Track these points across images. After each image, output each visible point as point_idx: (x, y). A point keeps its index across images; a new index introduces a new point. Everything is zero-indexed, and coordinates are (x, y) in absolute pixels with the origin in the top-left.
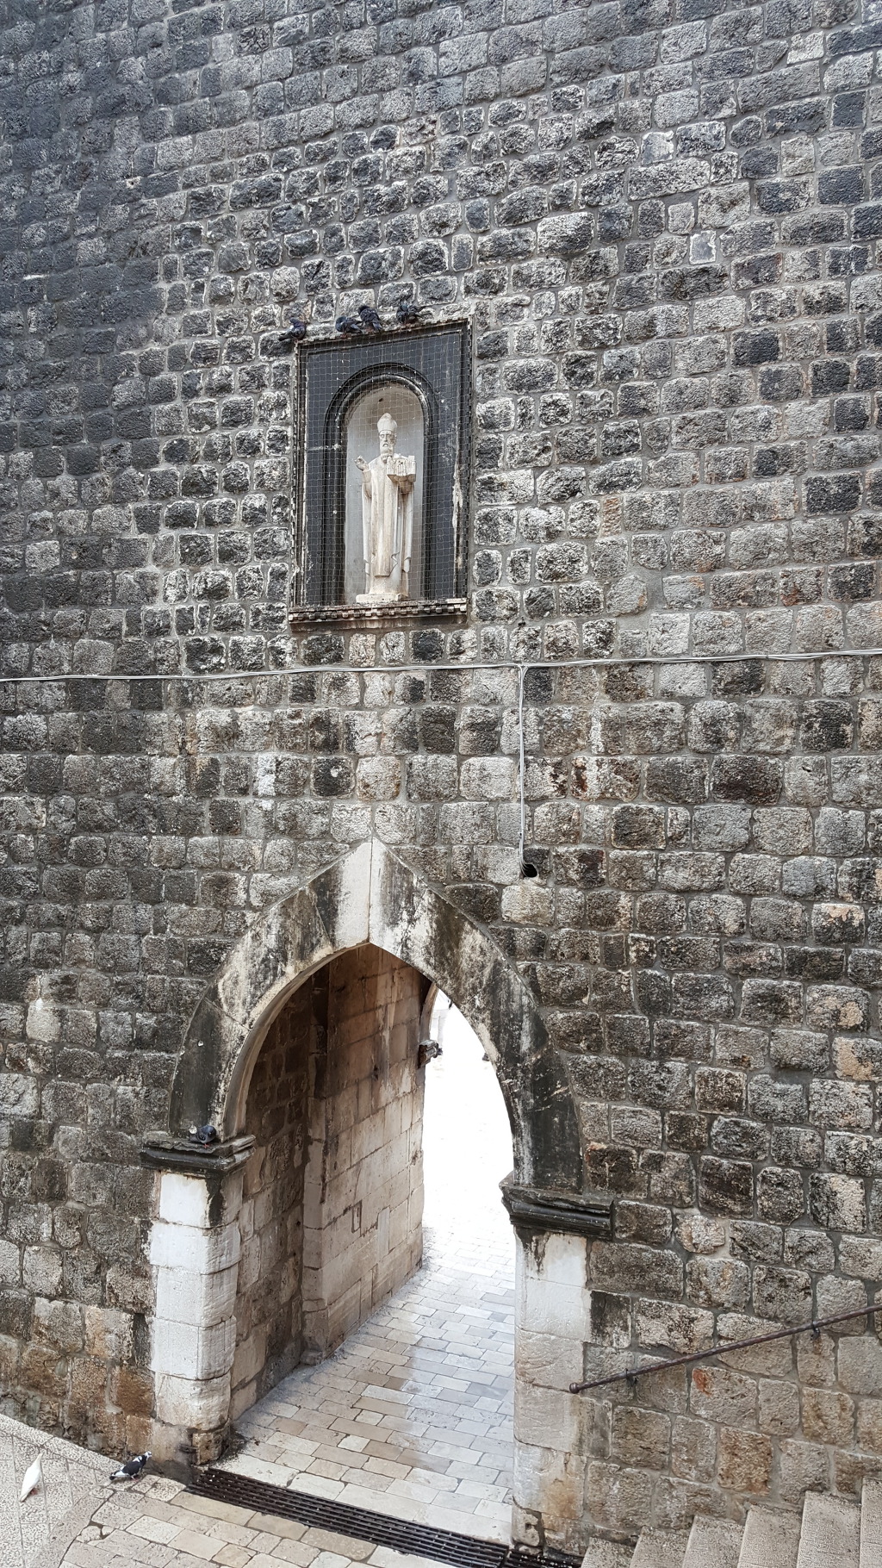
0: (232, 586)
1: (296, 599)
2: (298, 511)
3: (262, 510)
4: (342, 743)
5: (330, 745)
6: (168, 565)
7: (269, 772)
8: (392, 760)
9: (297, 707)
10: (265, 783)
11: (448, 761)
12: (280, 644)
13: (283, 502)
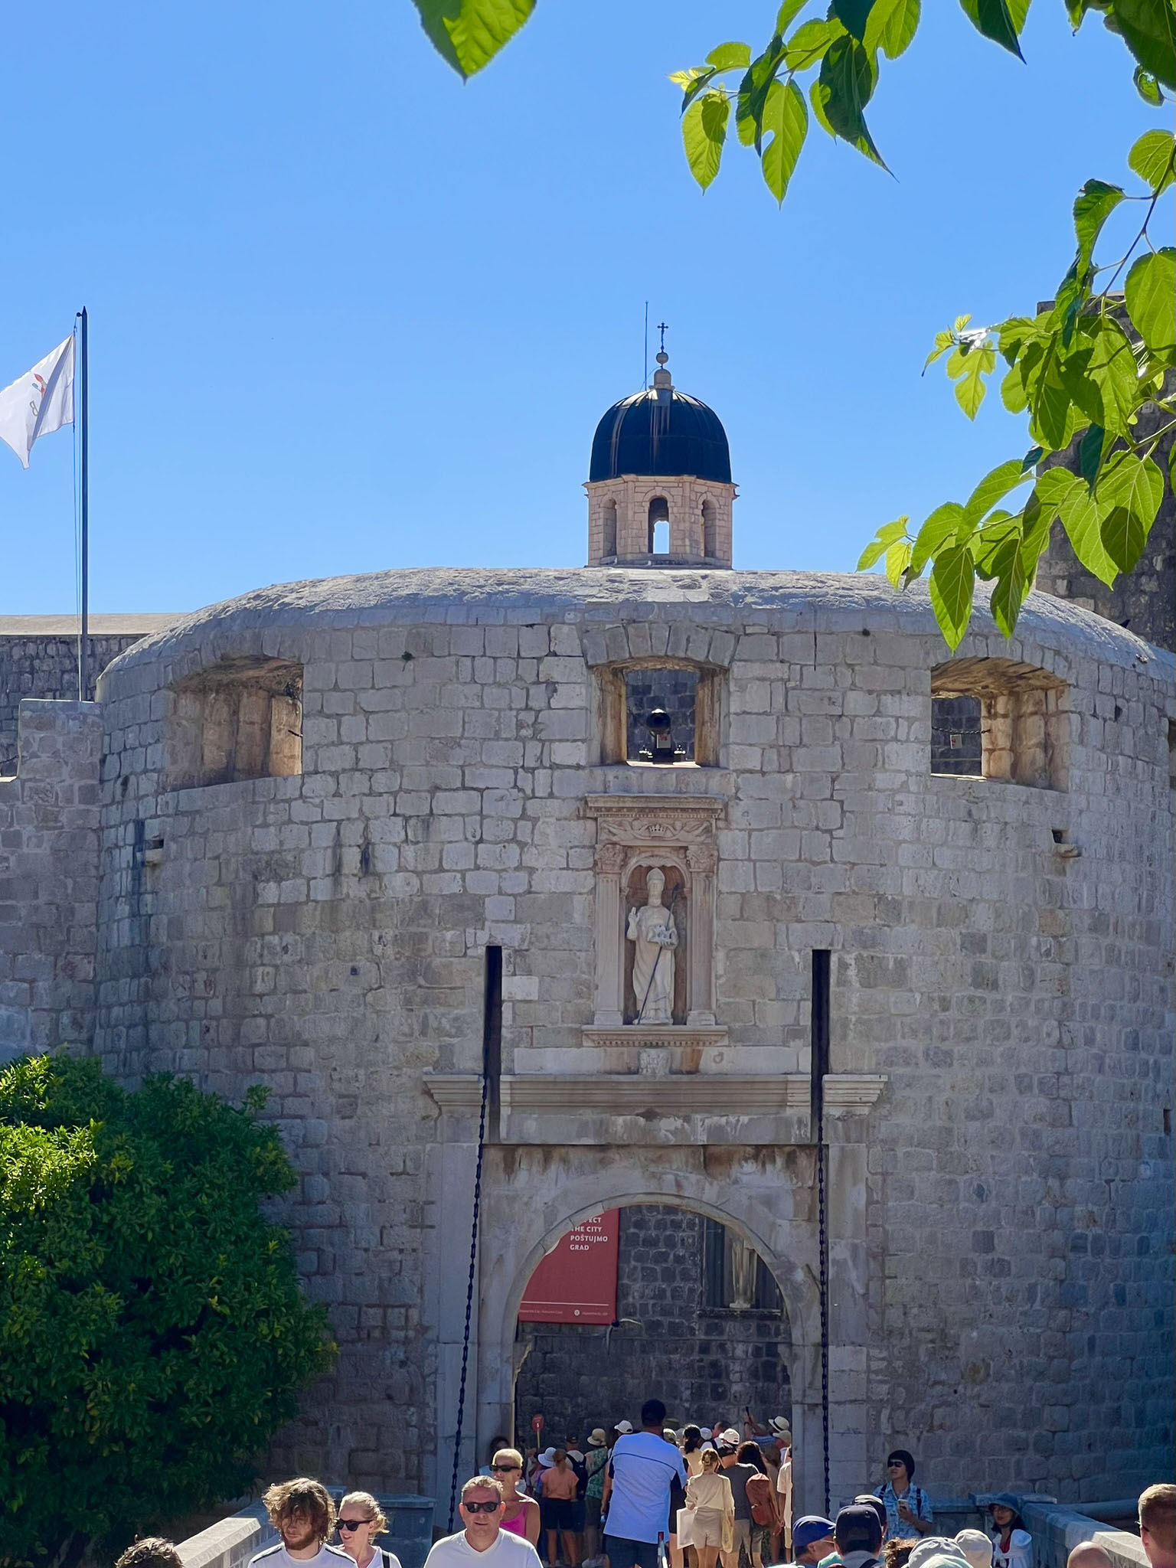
0: (668, 1294)
1: (700, 1303)
2: (701, 1260)
3: (684, 1256)
4: (724, 1375)
5: (718, 1376)
6: (635, 1280)
7: (687, 1388)
8: (747, 1384)
9: (702, 1356)
10: (687, 1394)
11: (774, 1386)
12: (693, 1325)
13: (693, 1255)
